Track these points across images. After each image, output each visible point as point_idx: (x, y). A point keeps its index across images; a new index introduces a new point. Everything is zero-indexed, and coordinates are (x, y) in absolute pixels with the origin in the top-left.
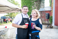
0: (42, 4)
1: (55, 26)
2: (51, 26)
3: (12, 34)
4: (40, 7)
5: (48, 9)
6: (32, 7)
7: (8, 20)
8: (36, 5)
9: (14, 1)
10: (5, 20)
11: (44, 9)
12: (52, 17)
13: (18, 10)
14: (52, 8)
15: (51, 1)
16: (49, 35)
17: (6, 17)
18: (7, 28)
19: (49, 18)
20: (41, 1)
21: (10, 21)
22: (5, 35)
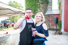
0: (49, 6)
1: (64, 32)
2: (60, 32)
3: (14, 41)
4: (46, 10)
5: (56, 12)
6: (38, 10)
7: (9, 25)
8: (43, 8)
9: (16, 3)
10: (6, 25)
11: (52, 13)
12: (61, 21)
13: (21, 13)
14: (60, 11)
15: (60, 3)
16: (57, 42)
17: (7, 21)
18: (8, 34)
19: (58, 23)
20: (48, 3)
21: (12, 26)
22: (5, 42)
